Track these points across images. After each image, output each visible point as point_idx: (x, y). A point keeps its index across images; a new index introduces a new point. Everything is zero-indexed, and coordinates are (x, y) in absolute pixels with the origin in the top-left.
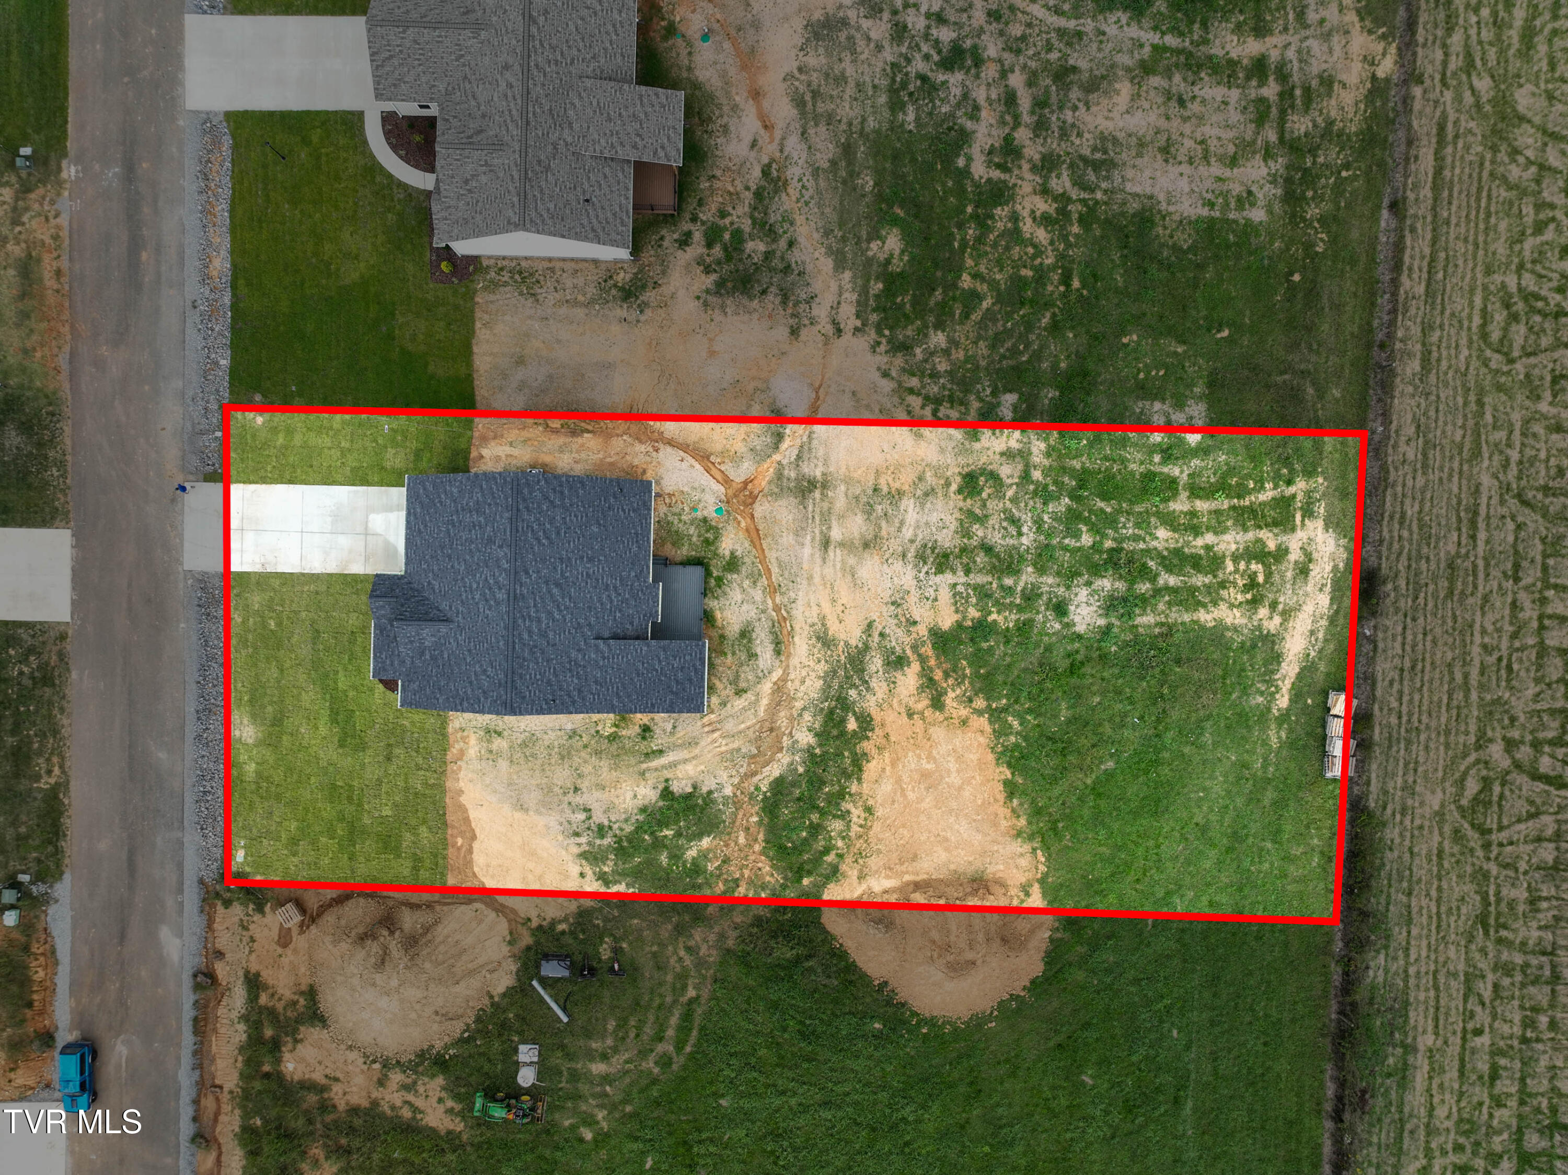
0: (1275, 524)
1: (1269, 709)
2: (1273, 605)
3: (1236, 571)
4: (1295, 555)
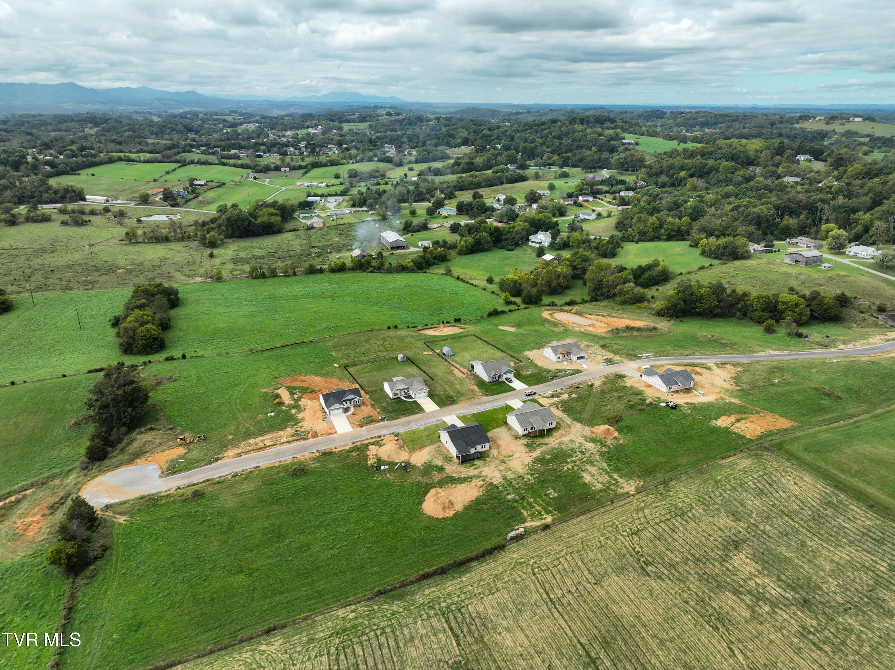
0: (546, 512)
1: (513, 525)
2: (532, 518)
3: (534, 511)
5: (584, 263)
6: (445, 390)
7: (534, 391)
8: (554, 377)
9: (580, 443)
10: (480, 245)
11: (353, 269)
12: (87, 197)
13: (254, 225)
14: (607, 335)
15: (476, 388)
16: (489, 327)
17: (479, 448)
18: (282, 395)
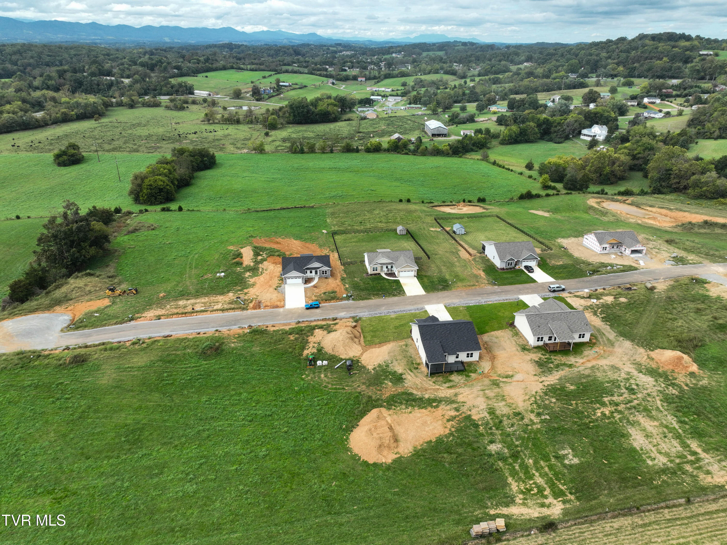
0: (554, 492)
1: (487, 508)
2: (525, 499)
3: (531, 484)
4: (547, 501)
5: (647, 153)
6: (440, 271)
7: (563, 287)
8: (595, 272)
9: (628, 373)
10: (526, 135)
11: (388, 150)
12: (196, 91)
13: (313, 112)
14: (675, 230)
15: (482, 274)
16: (518, 210)
17: (463, 357)
18: (244, 255)
